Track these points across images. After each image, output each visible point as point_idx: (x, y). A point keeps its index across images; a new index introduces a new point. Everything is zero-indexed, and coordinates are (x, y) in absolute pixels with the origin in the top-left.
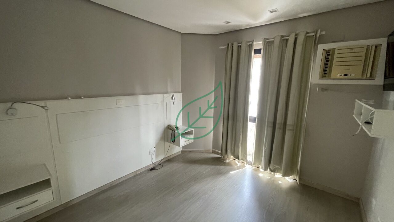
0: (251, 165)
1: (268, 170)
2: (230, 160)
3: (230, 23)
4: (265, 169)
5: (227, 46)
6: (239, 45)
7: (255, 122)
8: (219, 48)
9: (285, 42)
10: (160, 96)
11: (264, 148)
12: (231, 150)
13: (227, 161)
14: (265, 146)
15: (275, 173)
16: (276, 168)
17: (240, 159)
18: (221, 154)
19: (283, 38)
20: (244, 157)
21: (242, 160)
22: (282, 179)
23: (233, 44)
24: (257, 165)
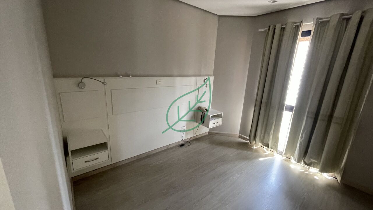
0: (282, 155)
1: (302, 163)
2: (258, 147)
3: (276, 1)
4: (299, 161)
5: (268, 29)
6: (283, 26)
7: (292, 112)
8: (258, 31)
9: (345, 21)
10: (193, 78)
11: (300, 140)
12: (261, 137)
13: (255, 147)
14: (302, 138)
15: (311, 167)
16: (312, 162)
17: (269, 147)
18: (249, 140)
19: (343, 17)
20: (273, 146)
21: (272, 148)
22: (318, 174)
23: (275, 26)
24: (288, 156)
